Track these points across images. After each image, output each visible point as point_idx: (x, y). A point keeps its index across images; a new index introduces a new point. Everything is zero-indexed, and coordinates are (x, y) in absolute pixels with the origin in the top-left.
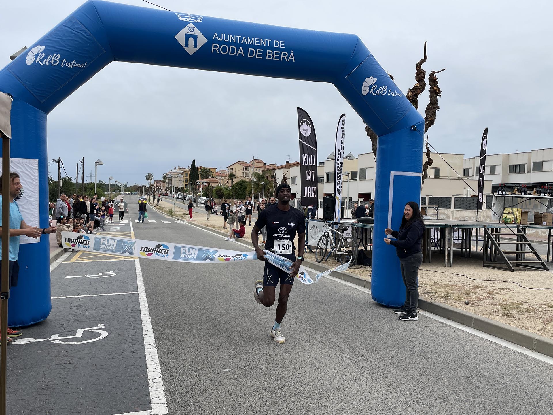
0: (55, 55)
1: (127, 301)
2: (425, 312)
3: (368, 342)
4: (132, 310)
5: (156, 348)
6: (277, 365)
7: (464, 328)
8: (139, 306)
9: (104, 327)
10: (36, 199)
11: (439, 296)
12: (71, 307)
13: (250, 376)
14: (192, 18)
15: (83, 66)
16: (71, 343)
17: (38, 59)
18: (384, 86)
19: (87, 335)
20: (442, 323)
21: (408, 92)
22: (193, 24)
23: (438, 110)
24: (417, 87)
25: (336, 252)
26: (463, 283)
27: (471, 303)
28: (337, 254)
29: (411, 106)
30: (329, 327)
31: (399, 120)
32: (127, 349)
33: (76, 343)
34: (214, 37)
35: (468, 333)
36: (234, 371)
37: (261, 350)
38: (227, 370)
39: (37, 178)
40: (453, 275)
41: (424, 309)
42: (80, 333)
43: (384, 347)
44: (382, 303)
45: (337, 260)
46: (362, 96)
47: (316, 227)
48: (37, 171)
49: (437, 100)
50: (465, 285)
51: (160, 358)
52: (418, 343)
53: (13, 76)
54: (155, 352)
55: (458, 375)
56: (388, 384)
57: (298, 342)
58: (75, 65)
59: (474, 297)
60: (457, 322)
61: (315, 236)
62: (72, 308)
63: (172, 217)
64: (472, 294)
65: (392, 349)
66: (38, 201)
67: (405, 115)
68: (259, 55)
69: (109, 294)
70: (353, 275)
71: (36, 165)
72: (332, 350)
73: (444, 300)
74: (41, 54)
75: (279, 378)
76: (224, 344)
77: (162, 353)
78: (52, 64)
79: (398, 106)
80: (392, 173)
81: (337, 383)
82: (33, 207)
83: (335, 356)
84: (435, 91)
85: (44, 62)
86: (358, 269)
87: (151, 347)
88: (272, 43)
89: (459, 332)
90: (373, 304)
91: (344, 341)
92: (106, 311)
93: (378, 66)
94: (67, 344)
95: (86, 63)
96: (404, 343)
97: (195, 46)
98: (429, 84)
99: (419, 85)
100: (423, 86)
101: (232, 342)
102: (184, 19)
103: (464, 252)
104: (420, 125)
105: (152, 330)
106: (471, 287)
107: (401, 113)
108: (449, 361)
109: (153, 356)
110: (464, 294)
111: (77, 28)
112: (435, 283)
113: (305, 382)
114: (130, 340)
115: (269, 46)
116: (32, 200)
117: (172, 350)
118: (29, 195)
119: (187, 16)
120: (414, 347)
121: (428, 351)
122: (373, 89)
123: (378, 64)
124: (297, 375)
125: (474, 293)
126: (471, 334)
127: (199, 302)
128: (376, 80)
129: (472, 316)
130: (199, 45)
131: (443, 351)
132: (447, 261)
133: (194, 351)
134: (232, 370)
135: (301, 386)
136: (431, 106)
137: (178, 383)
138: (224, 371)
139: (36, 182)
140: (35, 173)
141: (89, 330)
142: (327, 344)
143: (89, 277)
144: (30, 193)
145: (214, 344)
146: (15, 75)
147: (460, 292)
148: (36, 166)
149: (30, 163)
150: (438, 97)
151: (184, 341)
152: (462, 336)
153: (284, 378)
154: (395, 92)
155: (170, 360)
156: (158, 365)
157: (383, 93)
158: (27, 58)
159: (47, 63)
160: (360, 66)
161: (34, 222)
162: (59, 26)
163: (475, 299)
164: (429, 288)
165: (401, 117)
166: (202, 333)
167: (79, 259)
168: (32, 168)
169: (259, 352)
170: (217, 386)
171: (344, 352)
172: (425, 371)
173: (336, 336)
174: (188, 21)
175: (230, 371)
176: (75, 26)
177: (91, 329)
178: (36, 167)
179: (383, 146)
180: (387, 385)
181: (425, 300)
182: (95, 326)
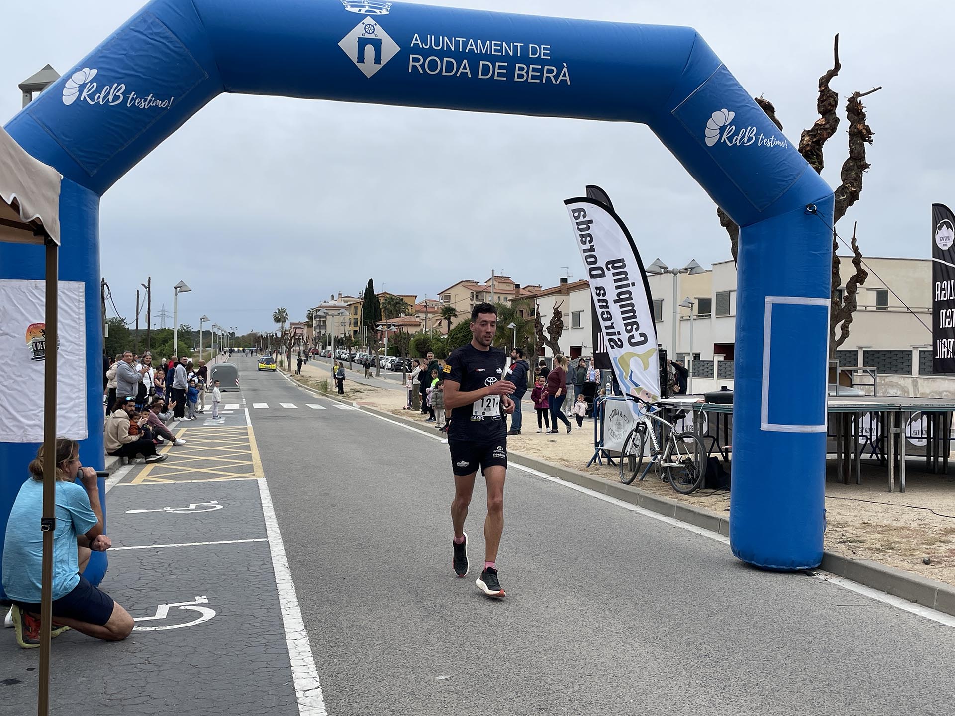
0: (116, 84)
1: (248, 556)
2: (840, 579)
3: (719, 633)
4: (259, 571)
5: (308, 638)
6: (538, 670)
7: (918, 610)
8: (272, 563)
9: (206, 601)
10: (81, 357)
11: (869, 549)
12: (142, 567)
13: (486, 688)
14: (370, 7)
15: (167, 104)
16: (148, 629)
17: (84, 94)
18: (750, 127)
19: (175, 616)
20: (873, 600)
21: (802, 137)
22: (373, 17)
23: (866, 170)
24: (820, 125)
25: (662, 462)
26: (922, 522)
27: (934, 561)
28: (664, 467)
29: (806, 166)
30: (642, 605)
31: (782, 194)
32: (252, 639)
33: (157, 629)
34: (414, 41)
35: (925, 618)
36: (456, 679)
37: (507, 644)
38: (443, 677)
39: (83, 317)
40: (903, 507)
41: (838, 574)
42: (162, 611)
43: (750, 641)
44: (753, 562)
45: (664, 478)
46: (704, 147)
47: (620, 413)
48: (83, 305)
49: (864, 150)
50: (927, 526)
51: (315, 655)
52: (819, 636)
53: (39, 126)
54: (306, 645)
55: (893, 692)
56: (754, 705)
57: (581, 631)
58: (152, 102)
59: (943, 549)
60: (905, 599)
61: (618, 431)
62: (144, 567)
63: (328, 397)
64: (938, 544)
65: (766, 645)
66: (85, 361)
67: (793, 183)
68: (499, 75)
69: (211, 543)
70: (696, 508)
71: (80, 292)
72: (647, 645)
73: (881, 556)
74: (89, 84)
75: (542, 692)
76: (436, 632)
77: (318, 646)
78: (111, 103)
79: (778, 166)
80: (770, 300)
81: (653, 703)
82: (75, 372)
83: (651, 656)
84: (860, 132)
85: (96, 98)
86: (706, 498)
87: (297, 636)
88: (525, 49)
89: (905, 616)
90: (734, 563)
91: (671, 631)
92: (209, 573)
93: (736, 87)
94: (140, 630)
95: (173, 98)
96: (790, 636)
97: (377, 60)
98: (847, 118)
99: (824, 123)
100: (833, 123)
101: (452, 630)
102: (356, 10)
103: (932, 463)
104: (825, 203)
105: (299, 607)
106: (938, 532)
107: (785, 179)
108: (880, 668)
109: (302, 652)
110: (922, 544)
111: (156, 34)
112: (864, 523)
113: (592, 700)
114: (257, 625)
115: (519, 55)
116: (74, 358)
117: (338, 642)
118: (68, 350)
119: (362, 4)
120: (810, 643)
121: (838, 650)
122: (727, 135)
123: (737, 84)
124: (576, 687)
125: (944, 543)
126: (930, 620)
127: (386, 558)
128: (732, 115)
129: (933, 585)
130: (386, 58)
131: (869, 650)
132: (892, 480)
133: (379, 644)
134: (453, 676)
135: (583, 705)
136: (851, 164)
137: (352, 699)
138: (437, 678)
139: (81, 325)
140: (79, 308)
141: (180, 606)
142: (637, 635)
143: (172, 511)
144: (70, 345)
145: (417, 633)
146: (41, 125)
147: (915, 542)
148: (81, 294)
149: (69, 290)
150: (866, 144)
151: (360, 626)
152: (910, 624)
153: (551, 692)
154: (773, 139)
155: (335, 659)
156: (313, 667)
157: (748, 141)
158: (65, 92)
159: (101, 100)
160: (701, 89)
161: (77, 401)
162: (122, 30)
163: (943, 554)
164: (850, 532)
165: (785, 187)
166: (393, 613)
167: (149, 478)
168: (75, 299)
169: (504, 648)
170: (424, 704)
171: (669, 650)
172: (828, 685)
173: (655, 620)
174: (364, 13)
175: (448, 679)
176: (152, 29)
177: (183, 605)
178: (81, 296)
179: (751, 247)
180: (750, 708)
181: (840, 555)
182: (190, 599)
